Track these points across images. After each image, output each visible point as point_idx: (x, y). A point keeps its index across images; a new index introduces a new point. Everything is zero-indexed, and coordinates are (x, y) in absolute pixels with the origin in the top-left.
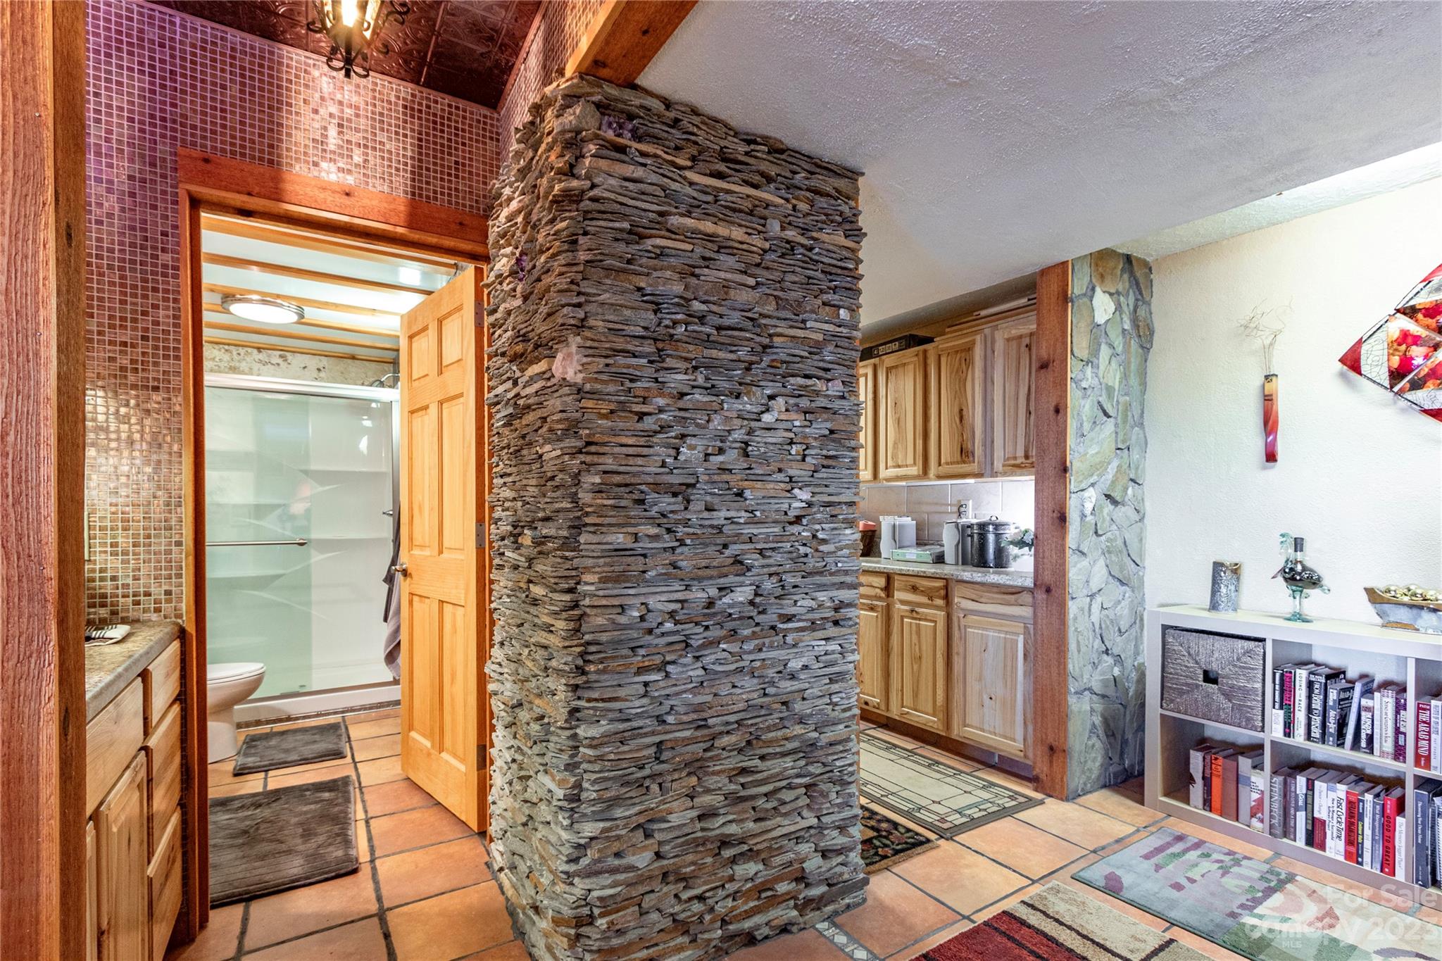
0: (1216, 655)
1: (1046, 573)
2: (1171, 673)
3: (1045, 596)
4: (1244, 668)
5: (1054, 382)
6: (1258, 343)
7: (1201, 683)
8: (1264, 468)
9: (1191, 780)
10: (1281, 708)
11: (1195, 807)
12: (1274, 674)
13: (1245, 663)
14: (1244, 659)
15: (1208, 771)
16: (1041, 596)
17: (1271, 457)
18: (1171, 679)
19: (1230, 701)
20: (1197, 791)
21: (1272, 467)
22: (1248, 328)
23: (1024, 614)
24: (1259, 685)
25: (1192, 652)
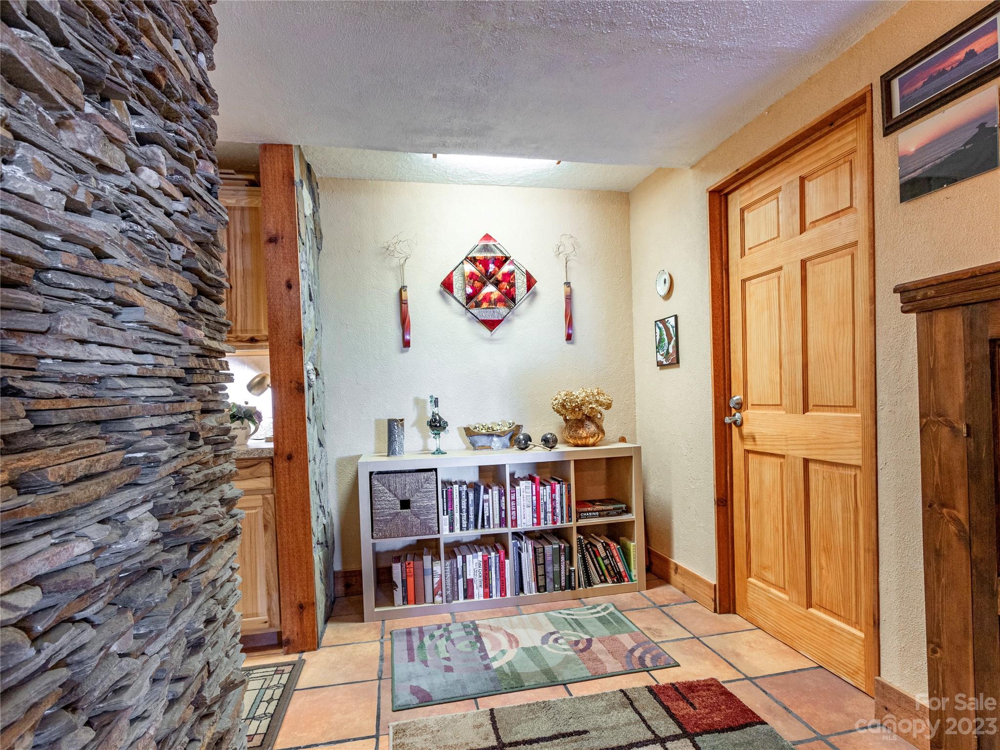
0: (408, 487)
1: (287, 441)
2: (378, 509)
3: (286, 464)
4: (426, 492)
5: (284, 258)
6: (395, 262)
7: (400, 511)
8: (402, 352)
9: (394, 585)
10: (447, 514)
11: (399, 606)
12: (443, 491)
13: (427, 488)
14: (425, 486)
15: (404, 575)
16: (281, 465)
17: (407, 344)
18: (379, 513)
19: (419, 518)
20: (398, 594)
21: (407, 351)
22: (387, 251)
23: (263, 486)
24: (435, 502)
25: (392, 488)
